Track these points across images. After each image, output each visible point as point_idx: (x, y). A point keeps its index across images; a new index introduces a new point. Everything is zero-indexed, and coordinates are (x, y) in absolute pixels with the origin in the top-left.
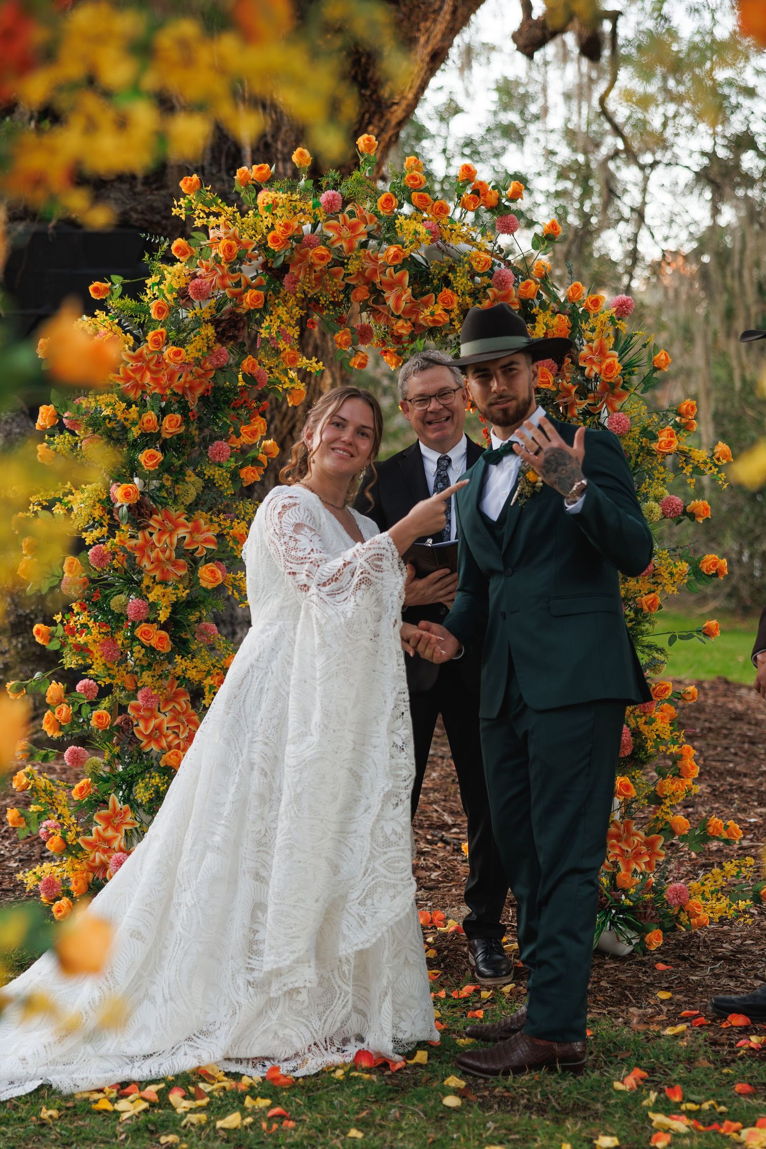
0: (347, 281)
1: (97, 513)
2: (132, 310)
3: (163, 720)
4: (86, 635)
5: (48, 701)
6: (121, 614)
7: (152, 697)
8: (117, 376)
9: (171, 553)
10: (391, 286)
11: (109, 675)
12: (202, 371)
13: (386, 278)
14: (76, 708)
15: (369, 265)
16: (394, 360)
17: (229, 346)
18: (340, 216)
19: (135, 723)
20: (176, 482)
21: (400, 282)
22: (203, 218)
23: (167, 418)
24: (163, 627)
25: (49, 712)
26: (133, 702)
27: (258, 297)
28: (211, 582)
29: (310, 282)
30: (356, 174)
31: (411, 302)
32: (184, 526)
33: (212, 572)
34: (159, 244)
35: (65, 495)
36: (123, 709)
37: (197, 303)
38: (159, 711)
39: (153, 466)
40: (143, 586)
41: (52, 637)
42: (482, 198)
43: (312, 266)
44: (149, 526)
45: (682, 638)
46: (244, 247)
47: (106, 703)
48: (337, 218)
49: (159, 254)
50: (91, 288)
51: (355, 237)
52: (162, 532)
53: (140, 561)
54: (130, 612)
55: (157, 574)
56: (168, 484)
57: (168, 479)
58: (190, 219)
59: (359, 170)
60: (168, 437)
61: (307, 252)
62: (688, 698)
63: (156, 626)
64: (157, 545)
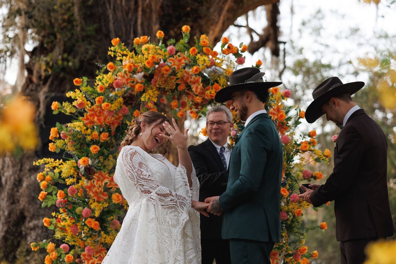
0: (177, 82)
1: (72, 171)
2: (91, 92)
3: (95, 261)
4: (65, 222)
5: (48, 251)
6: (80, 215)
7: (91, 250)
8: (83, 118)
9: (102, 189)
10: (194, 83)
11: (74, 241)
12: (117, 117)
13: (192, 79)
14: (59, 255)
15: (185, 75)
16: (195, 116)
17: (129, 107)
18: (175, 56)
19: (83, 261)
20: (105, 159)
21: (197, 81)
22: (120, 56)
23: (102, 134)
24: (97, 219)
25: (48, 256)
26: (83, 253)
27: (141, 87)
28: (117, 200)
29: (162, 81)
30: (181, 41)
31: (202, 89)
32: (107, 178)
33: (118, 196)
34: (103, 67)
35: (60, 165)
36: (79, 256)
37: (116, 89)
38: (94, 257)
39: (96, 152)
40: (90, 203)
41: (51, 223)
42: (231, 50)
43: (163, 75)
44: (93, 178)
45: (311, 229)
46: (136, 67)
47: (72, 252)
48: (173, 57)
49: (103, 71)
50: (74, 81)
51: (180, 64)
52: (98, 181)
53: (89, 193)
54: (84, 214)
55: (96, 198)
56: (101, 160)
57: (101, 158)
58: (115, 57)
59: (183, 39)
60: (102, 141)
61: (161, 69)
62: (314, 256)
63: (94, 219)
64: (96, 185)
